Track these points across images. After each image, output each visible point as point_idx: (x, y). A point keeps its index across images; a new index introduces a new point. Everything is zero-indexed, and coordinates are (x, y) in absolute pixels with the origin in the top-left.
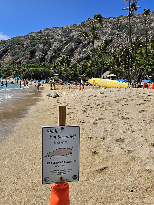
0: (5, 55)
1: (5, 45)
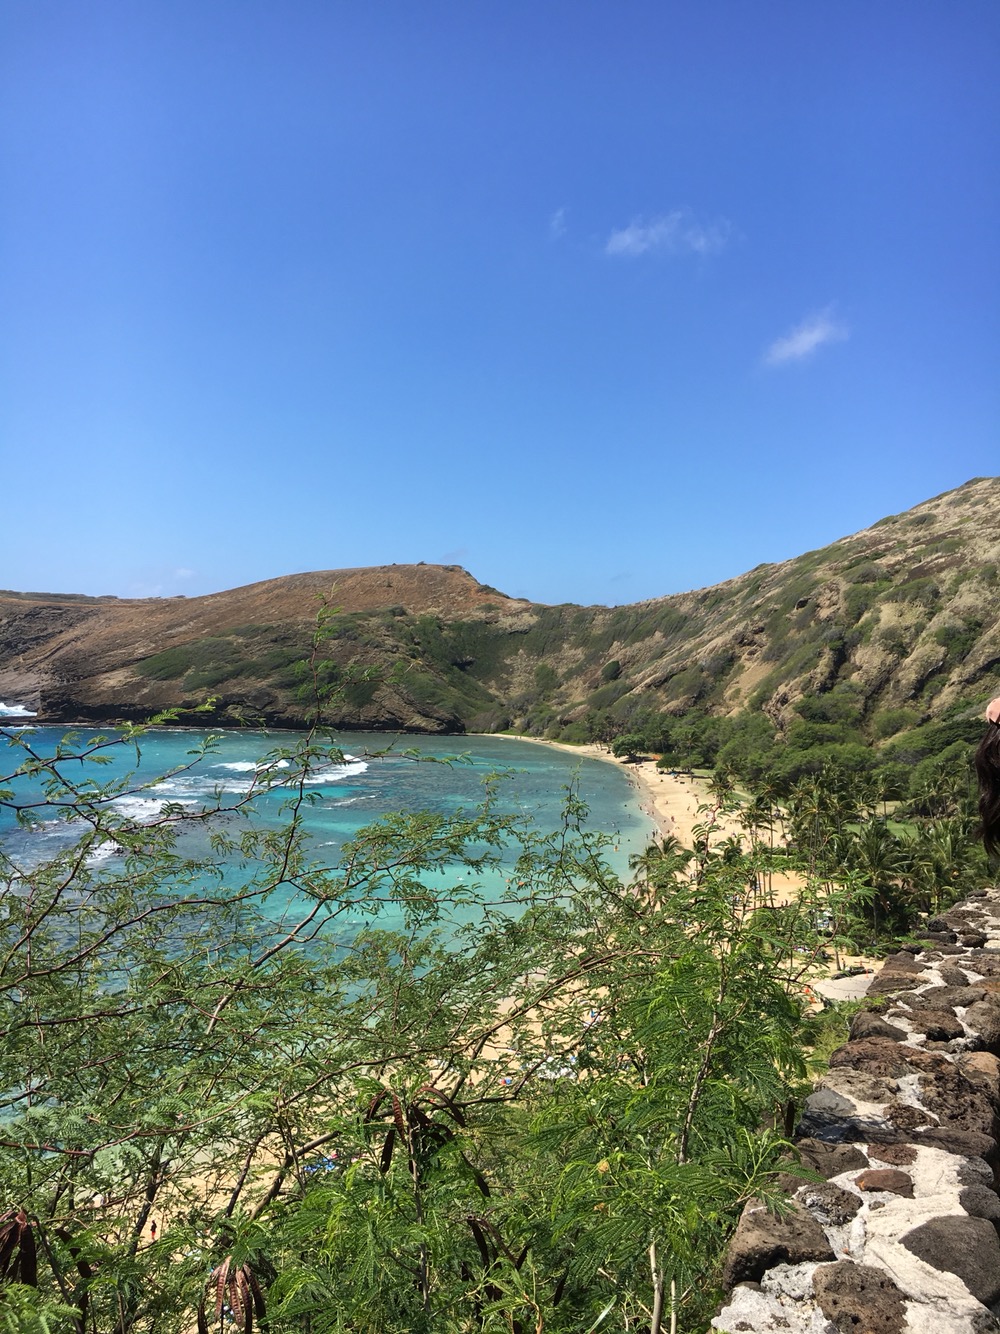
0: (745, 656)
1: (757, 602)
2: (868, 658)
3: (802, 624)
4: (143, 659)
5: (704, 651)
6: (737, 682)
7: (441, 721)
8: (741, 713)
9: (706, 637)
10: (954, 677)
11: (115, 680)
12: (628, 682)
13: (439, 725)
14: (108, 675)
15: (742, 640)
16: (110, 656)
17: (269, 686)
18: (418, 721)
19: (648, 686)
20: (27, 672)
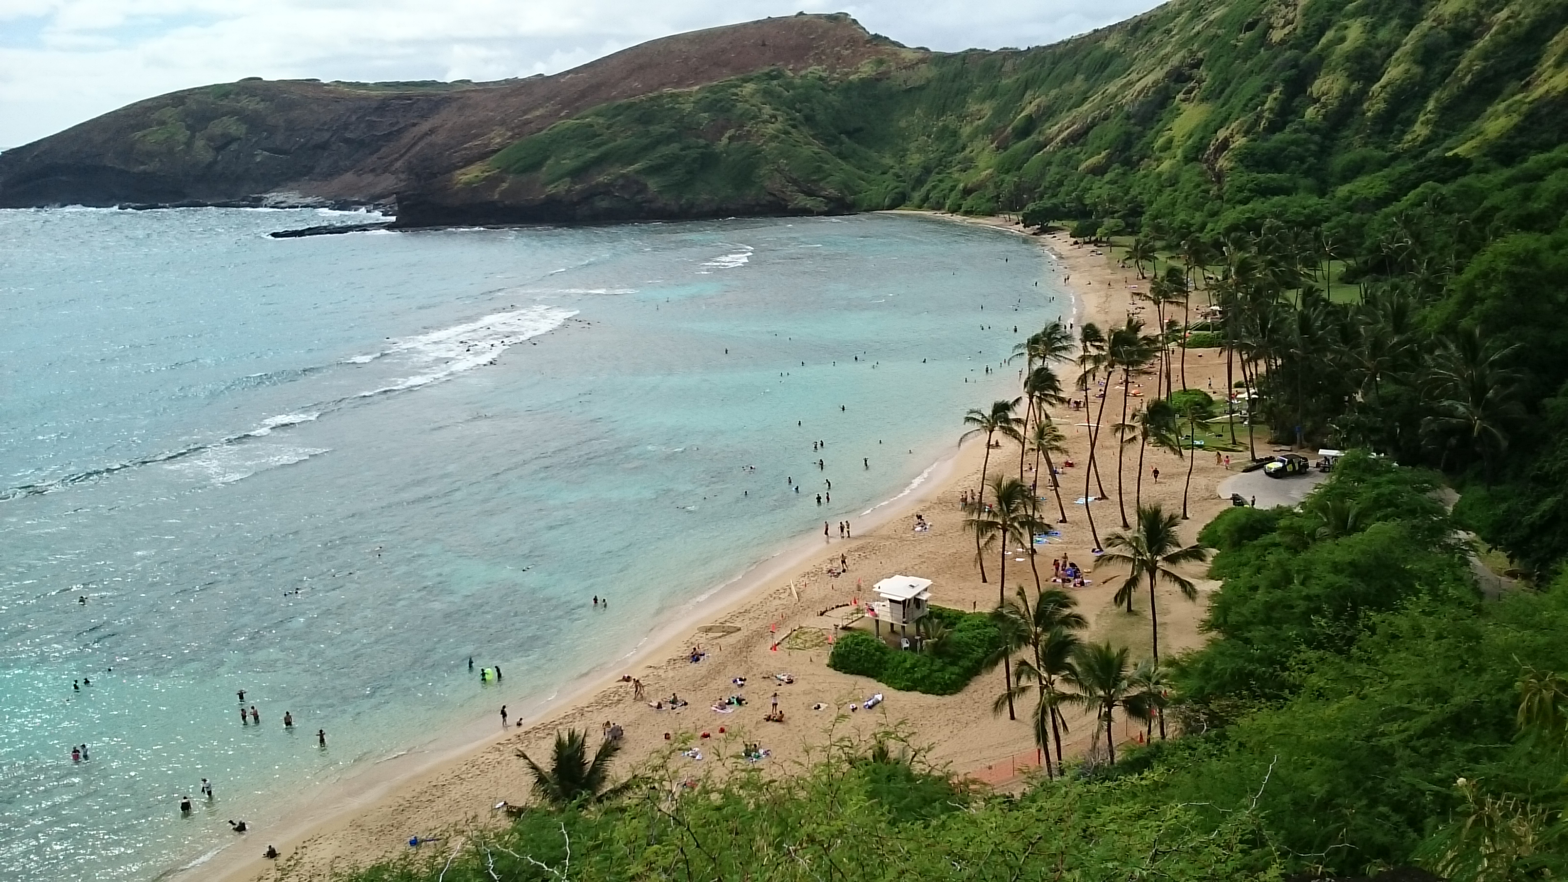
0: (1181, 96)
1: (1197, 29)
2: (1328, 87)
3: (1249, 52)
4: (499, 150)
5: (1130, 94)
6: (1170, 129)
7: (829, 199)
8: (1172, 166)
9: (1134, 76)
11: (472, 175)
12: (1041, 139)
13: (826, 204)
14: (463, 170)
15: (1179, 77)
16: (466, 149)
17: (638, 172)
18: (802, 200)
19: (1065, 141)
20: (384, 172)
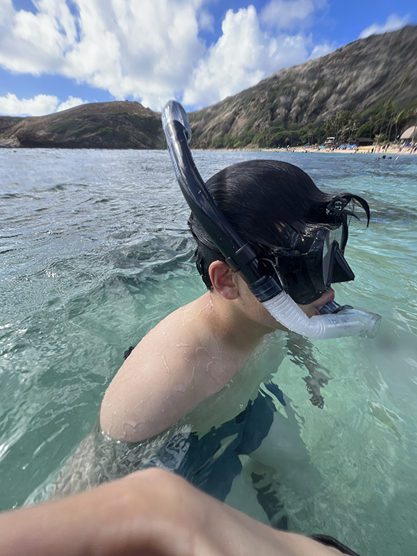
0: (237, 118)
2: (281, 111)
3: (255, 106)
5: (224, 118)
6: (237, 126)
7: (149, 146)
8: (243, 132)
10: (305, 115)
11: (42, 133)
14: (39, 132)
15: (236, 113)
17: (96, 135)
19: (209, 130)
20: (9, 138)
